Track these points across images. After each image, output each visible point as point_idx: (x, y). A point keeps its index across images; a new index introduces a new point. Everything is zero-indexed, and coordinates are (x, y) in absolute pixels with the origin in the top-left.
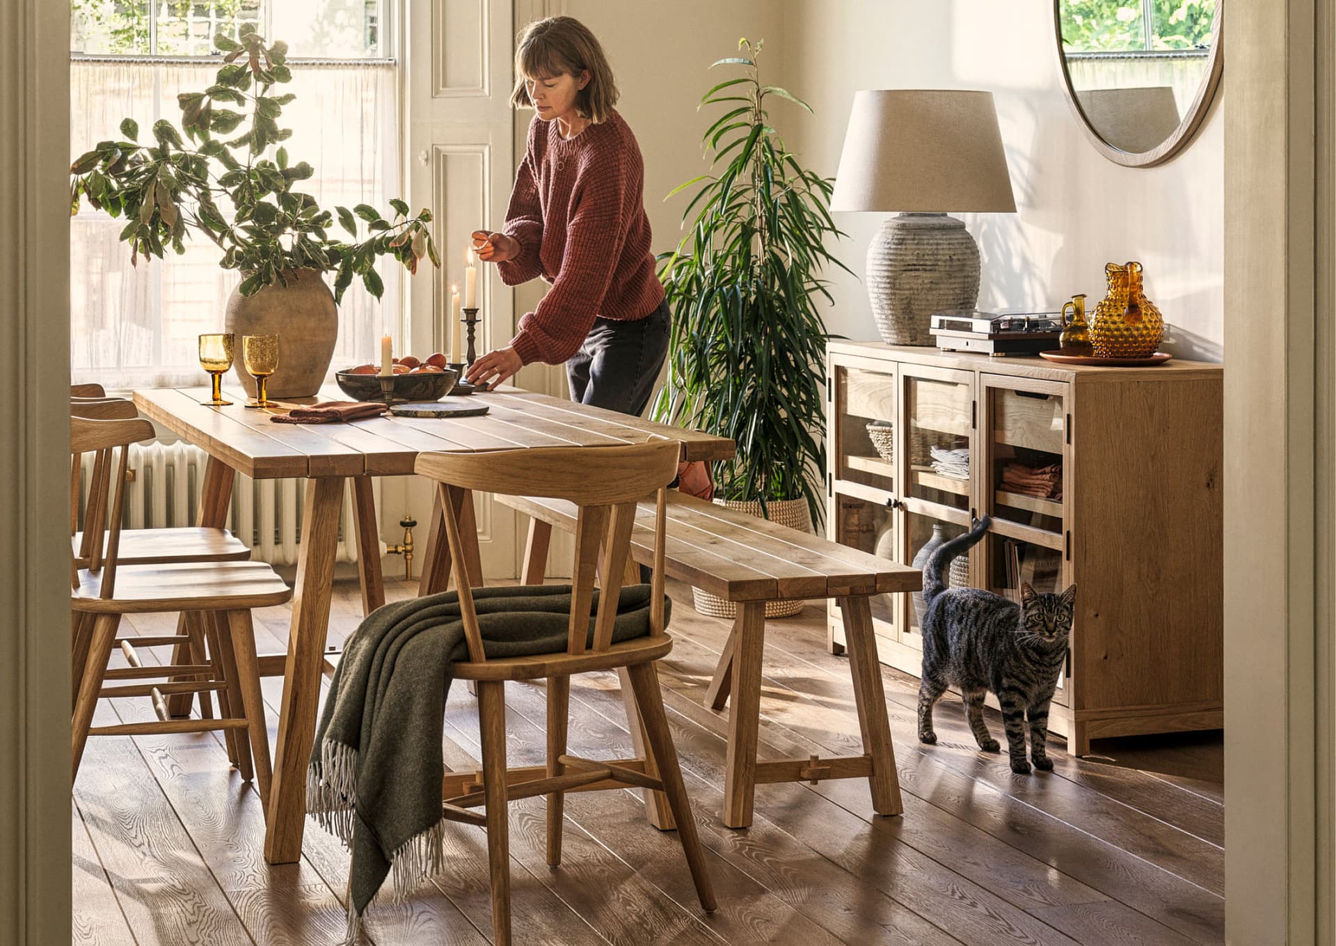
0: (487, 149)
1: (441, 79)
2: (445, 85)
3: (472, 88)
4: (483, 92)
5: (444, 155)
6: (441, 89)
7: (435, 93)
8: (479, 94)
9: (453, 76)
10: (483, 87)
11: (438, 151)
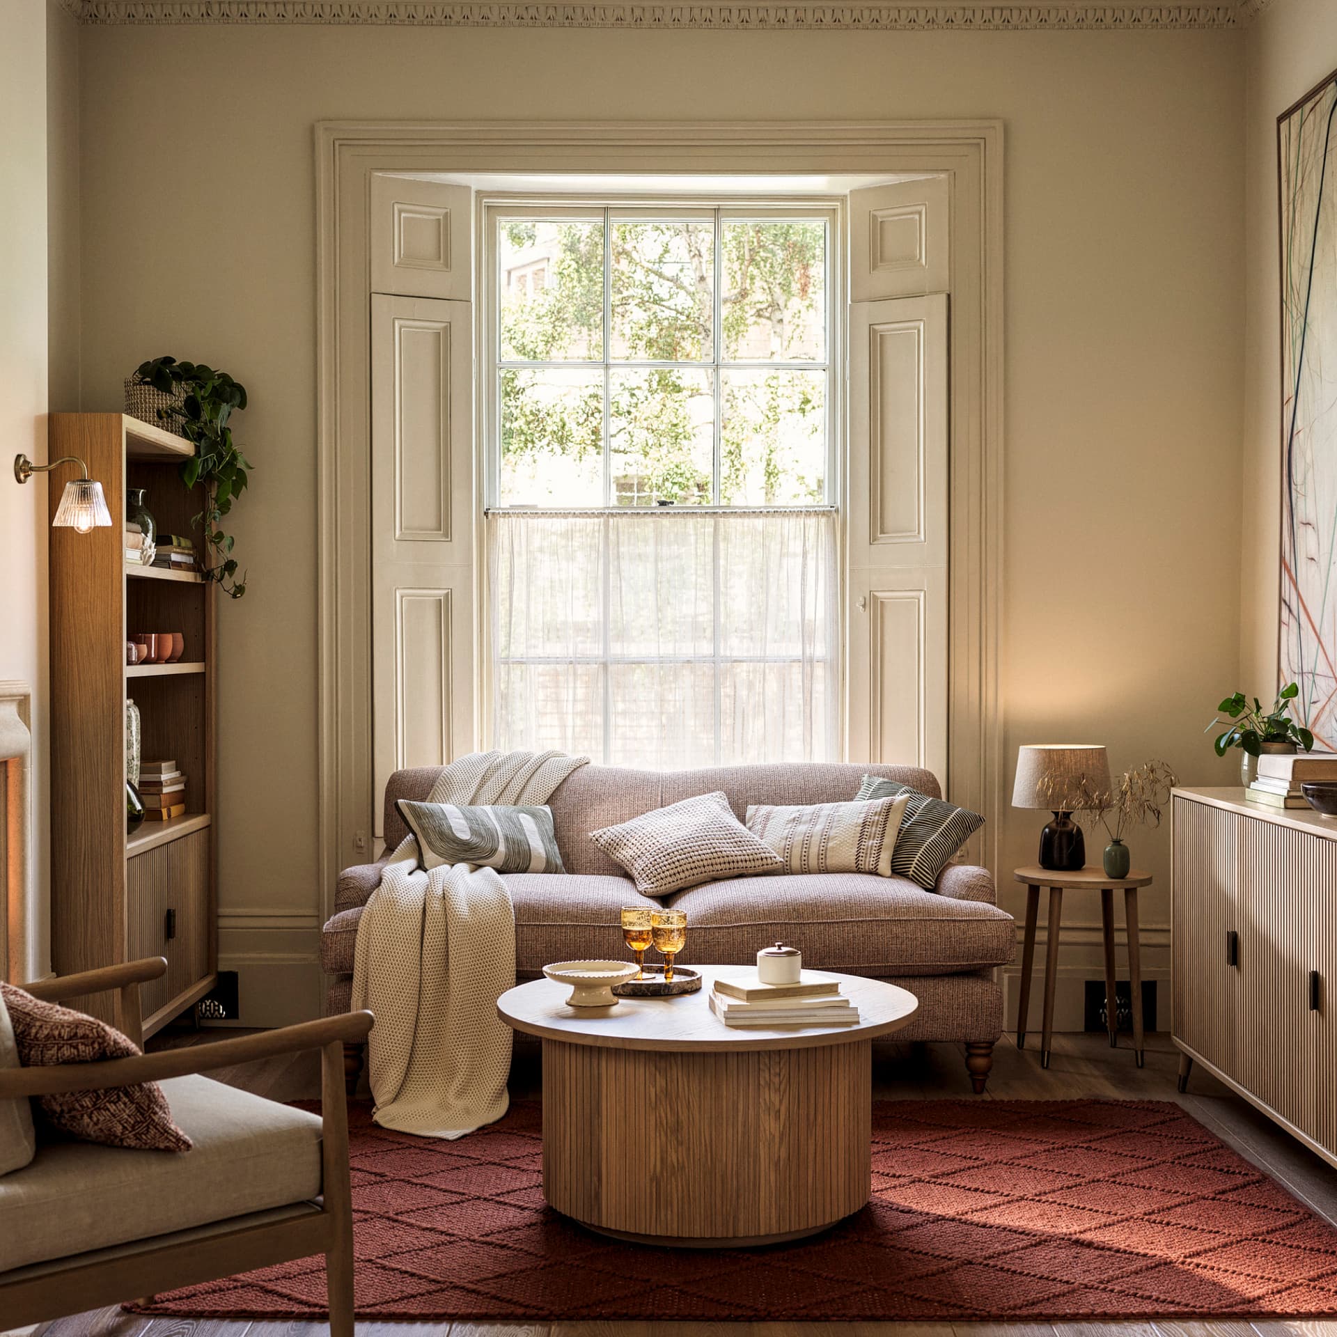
0: (922, 594)
1: (878, 524)
2: (882, 532)
3: (909, 534)
4: (919, 537)
5: (882, 602)
6: (879, 536)
7: (873, 539)
8: (915, 540)
9: (890, 523)
10: (919, 533)
11: (875, 598)
